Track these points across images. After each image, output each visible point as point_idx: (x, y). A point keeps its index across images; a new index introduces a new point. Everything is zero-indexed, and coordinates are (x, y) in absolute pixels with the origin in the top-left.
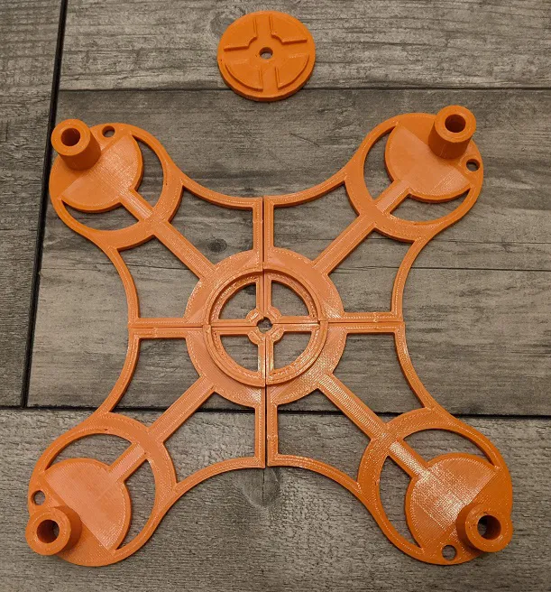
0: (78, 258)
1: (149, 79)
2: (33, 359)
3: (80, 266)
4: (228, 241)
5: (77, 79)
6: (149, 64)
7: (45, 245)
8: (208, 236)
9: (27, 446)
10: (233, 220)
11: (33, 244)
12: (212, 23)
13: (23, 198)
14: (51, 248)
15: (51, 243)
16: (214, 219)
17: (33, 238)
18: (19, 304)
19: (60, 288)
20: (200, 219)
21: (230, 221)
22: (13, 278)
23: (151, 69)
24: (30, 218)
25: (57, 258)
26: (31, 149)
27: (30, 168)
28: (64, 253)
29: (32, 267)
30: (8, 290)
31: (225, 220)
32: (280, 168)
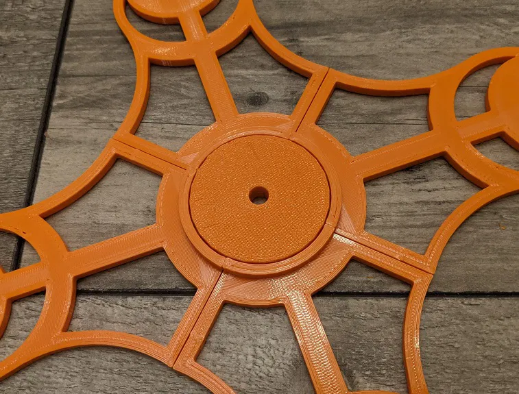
0: (91, 116)
3: (94, 125)
4: (269, 93)
7: (54, 104)
8: (246, 90)
10: (276, 72)
11: (40, 102)
13: (35, 57)
14: (60, 107)
15: (61, 102)
16: (250, 72)
17: (41, 96)
18: (18, 168)
19: (69, 149)
20: (236, 72)
21: (272, 72)
22: (13, 140)
24: (39, 77)
25: (67, 117)
27: (45, 28)
28: (75, 112)
29: (37, 127)
30: (6, 153)
31: (266, 72)
32: (327, 18)
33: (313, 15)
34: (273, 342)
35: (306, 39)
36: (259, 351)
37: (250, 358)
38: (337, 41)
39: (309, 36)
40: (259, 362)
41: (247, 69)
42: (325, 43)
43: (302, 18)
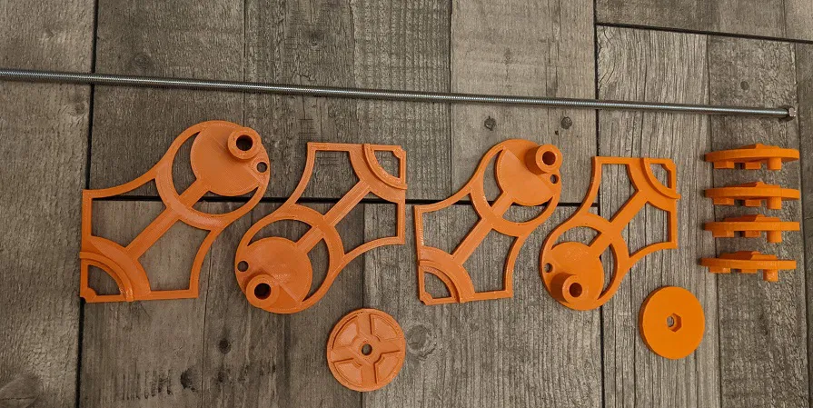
1: (373, 277)
2: (129, 202)
4: (230, 354)
5: (374, 218)
6: (386, 277)
8: (233, 338)
9: (54, 204)
10: (247, 358)
12: (421, 326)
16: (249, 339)
20: (249, 330)
21: (247, 355)
23: (382, 278)
26: (313, 185)
31: (247, 351)
32: (292, 393)
33: (296, 382)
34: (49, 363)
35: (274, 379)
36: (44, 356)
37: (39, 351)
38: (271, 400)
39: (276, 380)
40: (37, 356)
41: (251, 337)
42: (270, 392)
43: (293, 374)
